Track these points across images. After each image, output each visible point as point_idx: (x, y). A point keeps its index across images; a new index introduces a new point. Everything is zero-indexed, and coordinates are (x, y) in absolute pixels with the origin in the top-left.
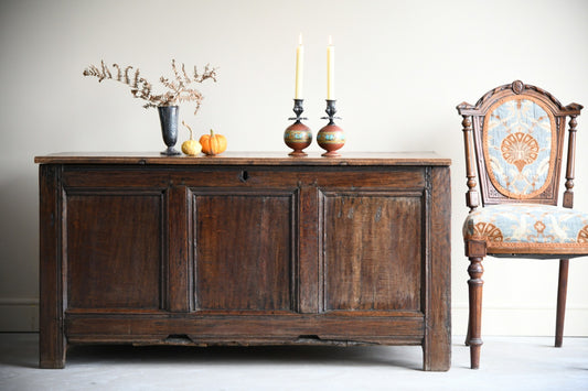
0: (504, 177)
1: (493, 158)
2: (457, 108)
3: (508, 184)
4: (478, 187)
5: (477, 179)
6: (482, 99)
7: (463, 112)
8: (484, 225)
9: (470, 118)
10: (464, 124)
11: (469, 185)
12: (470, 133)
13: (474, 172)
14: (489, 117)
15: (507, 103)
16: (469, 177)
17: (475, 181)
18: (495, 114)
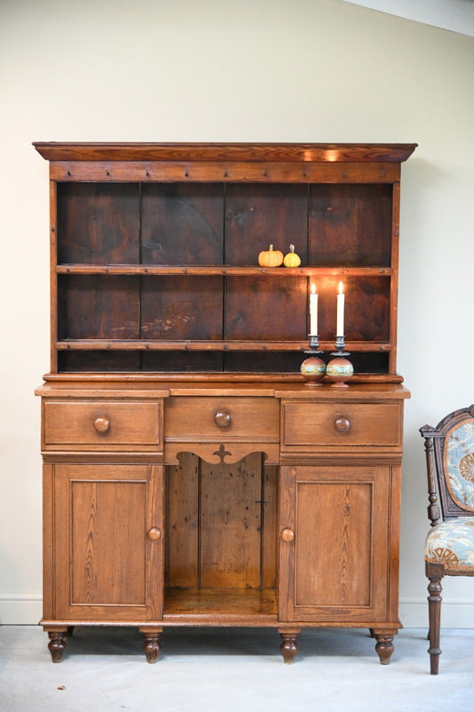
0: (461, 493)
1: (453, 476)
2: (420, 431)
3: (466, 499)
4: (438, 503)
5: (438, 494)
6: (442, 422)
7: (426, 435)
8: (442, 550)
9: (432, 440)
10: (426, 445)
11: (431, 500)
12: (432, 454)
13: (435, 489)
14: (448, 438)
15: (465, 426)
16: (431, 493)
17: (436, 497)
18: (454, 435)
